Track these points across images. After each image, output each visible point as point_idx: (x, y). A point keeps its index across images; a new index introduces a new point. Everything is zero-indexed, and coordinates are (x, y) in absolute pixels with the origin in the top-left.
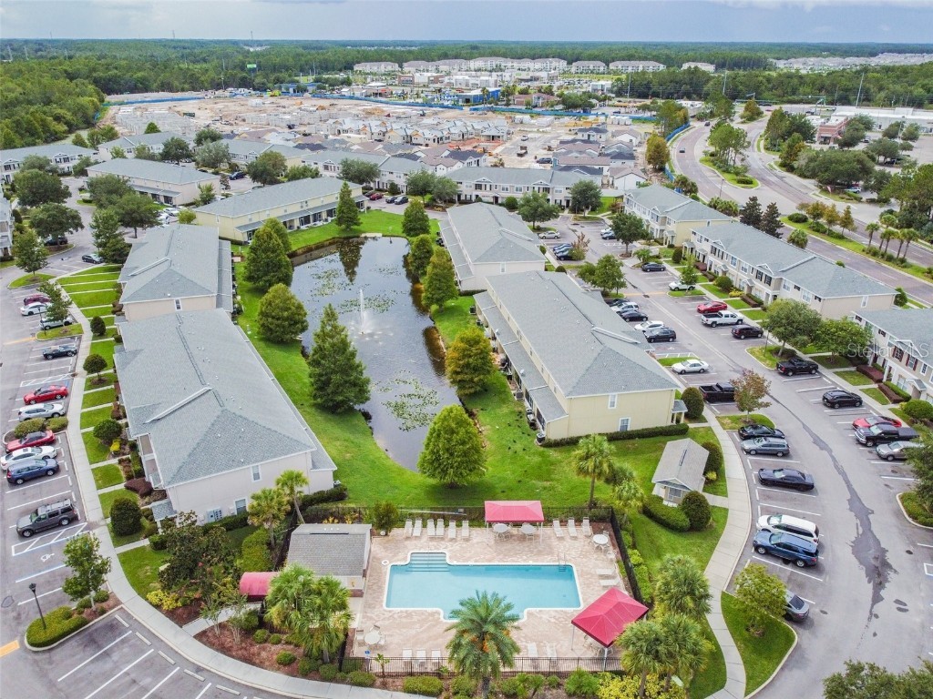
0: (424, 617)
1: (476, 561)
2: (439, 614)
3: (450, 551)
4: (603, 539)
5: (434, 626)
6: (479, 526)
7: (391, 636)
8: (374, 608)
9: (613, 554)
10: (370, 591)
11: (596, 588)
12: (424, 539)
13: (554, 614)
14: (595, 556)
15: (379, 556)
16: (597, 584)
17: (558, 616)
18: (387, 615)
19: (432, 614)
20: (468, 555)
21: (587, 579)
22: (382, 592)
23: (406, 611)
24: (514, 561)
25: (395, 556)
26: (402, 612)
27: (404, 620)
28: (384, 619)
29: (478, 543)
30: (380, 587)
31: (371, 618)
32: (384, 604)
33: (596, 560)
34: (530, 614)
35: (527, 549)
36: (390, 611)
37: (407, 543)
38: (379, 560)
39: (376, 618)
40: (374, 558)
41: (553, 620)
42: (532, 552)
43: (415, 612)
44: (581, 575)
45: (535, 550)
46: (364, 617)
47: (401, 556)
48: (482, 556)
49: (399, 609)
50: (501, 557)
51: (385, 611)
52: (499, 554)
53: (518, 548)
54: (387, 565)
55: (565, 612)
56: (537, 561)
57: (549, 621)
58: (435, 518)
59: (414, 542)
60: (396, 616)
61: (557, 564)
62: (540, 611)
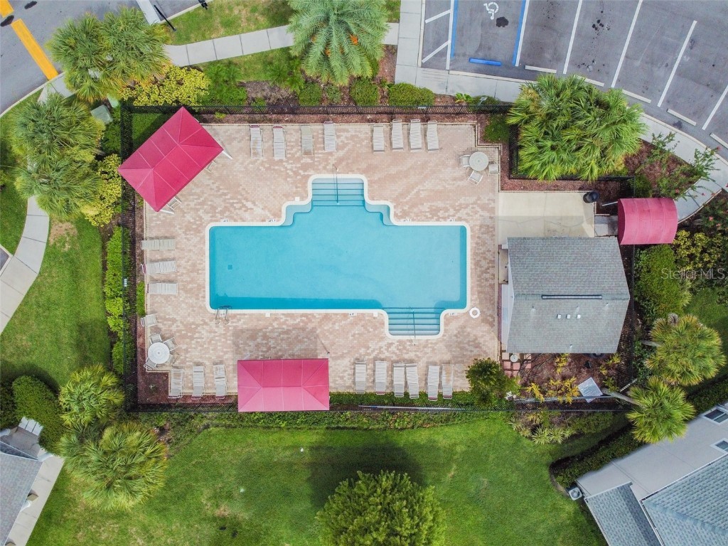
0: (415, 210)
1: (345, 315)
2: (396, 215)
3: (382, 339)
4: (157, 355)
5: (402, 195)
6: (339, 395)
7: (455, 179)
8: (481, 226)
9: (148, 322)
10: (489, 256)
11: (183, 262)
12: (422, 364)
13: (247, 215)
14: (174, 328)
15: (486, 328)
16: (182, 270)
17: (241, 212)
18: (462, 213)
19: (404, 215)
20: (357, 330)
21: (192, 281)
22: (475, 254)
23: (438, 220)
24: (291, 316)
25: (463, 327)
26: (445, 219)
27: (440, 204)
28: (467, 206)
29: (342, 356)
30: (477, 264)
31: (483, 208)
32: (469, 233)
33: (174, 321)
34: (277, 215)
35: (272, 343)
36: (460, 219)
37: (447, 357)
38: (485, 320)
39: (478, 209)
40: (492, 325)
41: (249, 205)
42: (265, 337)
43: (427, 219)
44: (201, 287)
45: (259, 340)
46: (492, 210)
47: (454, 327)
48: (337, 327)
49: (448, 223)
50: (310, 326)
51: (466, 221)
52: (313, 330)
53: (285, 346)
54: (473, 310)
55: (231, 218)
56: (259, 318)
57: (254, 203)
58: (406, 401)
59: (437, 358)
60: (452, 212)
61: (231, 312)
62: (264, 221)
